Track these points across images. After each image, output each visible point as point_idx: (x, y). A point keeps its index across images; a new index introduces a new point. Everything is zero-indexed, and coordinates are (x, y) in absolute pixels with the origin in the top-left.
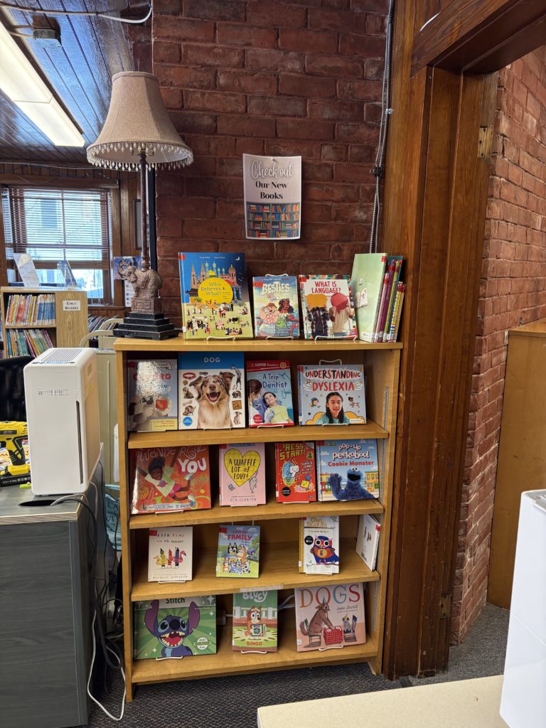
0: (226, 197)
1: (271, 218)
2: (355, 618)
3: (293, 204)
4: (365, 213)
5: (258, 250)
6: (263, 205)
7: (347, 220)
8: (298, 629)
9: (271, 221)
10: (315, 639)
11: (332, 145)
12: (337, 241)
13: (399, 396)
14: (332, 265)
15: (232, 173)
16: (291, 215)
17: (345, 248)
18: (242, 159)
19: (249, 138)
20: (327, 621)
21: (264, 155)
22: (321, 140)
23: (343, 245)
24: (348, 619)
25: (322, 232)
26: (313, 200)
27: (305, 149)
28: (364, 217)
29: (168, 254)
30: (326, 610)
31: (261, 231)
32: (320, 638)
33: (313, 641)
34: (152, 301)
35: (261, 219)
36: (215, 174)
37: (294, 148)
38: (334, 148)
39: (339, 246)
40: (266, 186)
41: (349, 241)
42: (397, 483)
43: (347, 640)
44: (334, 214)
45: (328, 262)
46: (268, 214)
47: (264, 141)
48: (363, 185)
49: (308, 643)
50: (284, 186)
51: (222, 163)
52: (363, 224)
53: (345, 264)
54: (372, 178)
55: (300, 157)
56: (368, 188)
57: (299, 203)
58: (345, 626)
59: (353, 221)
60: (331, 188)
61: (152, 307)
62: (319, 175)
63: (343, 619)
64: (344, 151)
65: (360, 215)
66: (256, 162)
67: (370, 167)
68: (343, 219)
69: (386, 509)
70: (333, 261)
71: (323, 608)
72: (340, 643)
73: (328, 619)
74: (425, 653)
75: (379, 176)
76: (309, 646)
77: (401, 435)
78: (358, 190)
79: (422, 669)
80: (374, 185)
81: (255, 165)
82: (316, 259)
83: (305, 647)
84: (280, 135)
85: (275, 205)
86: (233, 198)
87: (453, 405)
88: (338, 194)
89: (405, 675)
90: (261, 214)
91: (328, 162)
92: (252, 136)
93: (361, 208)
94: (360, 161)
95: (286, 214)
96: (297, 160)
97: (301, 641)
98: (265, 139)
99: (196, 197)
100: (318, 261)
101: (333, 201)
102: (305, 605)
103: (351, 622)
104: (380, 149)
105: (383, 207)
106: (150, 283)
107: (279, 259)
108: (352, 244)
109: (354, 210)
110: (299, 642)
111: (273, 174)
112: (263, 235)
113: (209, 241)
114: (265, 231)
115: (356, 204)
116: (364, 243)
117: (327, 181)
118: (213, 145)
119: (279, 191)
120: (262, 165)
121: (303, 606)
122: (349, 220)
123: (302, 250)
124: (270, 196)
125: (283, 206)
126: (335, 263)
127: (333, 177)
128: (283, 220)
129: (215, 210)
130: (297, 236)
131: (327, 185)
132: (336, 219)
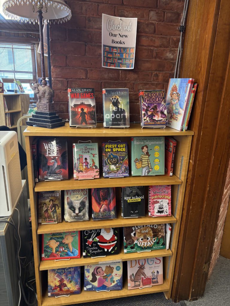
0: (92, 42)
1: (118, 55)
2: (158, 272)
3: (130, 48)
4: (173, 54)
5: (111, 75)
6: (113, 47)
7: (162, 58)
8: (129, 278)
9: (117, 57)
10: (137, 283)
11: (156, 11)
12: (156, 70)
13: (189, 161)
14: (153, 84)
15: (96, 27)
16: (129, 55)
17: (160, 75)
18: (102, 18)
19: (106, 5)
20: (144, 274)
21: (115, 16)
22: (150, 8)
23: (159, 73)
24: (154, 272)
25: (148, 65)
26: (143, 46)
27: (139, 13)
28: (172, 57)
29: (58, 76)
30: (144, 268)
31: (111, 63)
32: (140, 283)
33: (136, 284)
34: (48, 105)
35: (112, 56)
36: (85, 27)
37: (133, 12)
38: (157, 13)
39: (157, 74)
40: (116, 36)
41: (163, 71)
42: (186, 207)
43: (153, 283)
44: (155, 54)
45: (150, 82)
46: (116, 53)
47: (115, 6)
48: (172, 37)
49: (133, 285)
50: (126, 36)
51: (89, 21)
52: (171, 61)
53: (160, 84)
54: (178, 32)
55: (137, 18)
56: (175, 39)
57: (134, 48)
58: (153, 276)
59: (165, 59)
60: (154, 39)
61: (48, 108)
62: (147, 30)
63: (152, 273)
64: (162, 15)
65: (169, 55)
66: (110, 20)
67: (177, 26)
68: (160, 58)
69: (178, 221)
70: (153, 82)
71: (142, 268)
72: (150, 284)
73: (144, 273)
74: (193, 290)
75: (182, 31)
76: (134, 287)
77: (189, 183)
78: (169, 41)
79: (191, 297)
80: (178, 37)
81: (109, 22)
82: (144, 81)
83: (132, 287)
84: (125, 3)
85: (120, 48)
86: (96, 43)
87: (220, 167)
88: (158, 42)
89: (183, 300)
90: (112, 53)
91: (153, 22)
92: (108, 3)
93: (171, 51)
94: (172, 22)
95: (126, 54)
96: (135, 20)
97: (130, 284)
98: (116, 6)
99: (74, 42)
100: (144, 82)
101: (154, 46)
102: (133, 266)
103: (156, 274)
104: (183, 15)
105: (183, 51)
106: (46, 94)
107: (122, 80)
108: (164, 72)
109: (166, 53)
110: (129, 284)
111: (120, 29)
112: (112, 66)
113: (82, 69)
114: (113, 63)
115: (168, 49)
116: (171, 72)
117: (151, 34)
118: (84, 8)
119: (123, 39)
120: (114, 22)
121: (131, 267)
122: (163, 59)
123: (136, 76)
124: (117, 42)
125: (125, 49)
126: (154, 83)
127: (155, 31)
128: (124, 57)
129: (86, 50)
130: (132, 67)
131: (152, 36)
132: (155, 58)
